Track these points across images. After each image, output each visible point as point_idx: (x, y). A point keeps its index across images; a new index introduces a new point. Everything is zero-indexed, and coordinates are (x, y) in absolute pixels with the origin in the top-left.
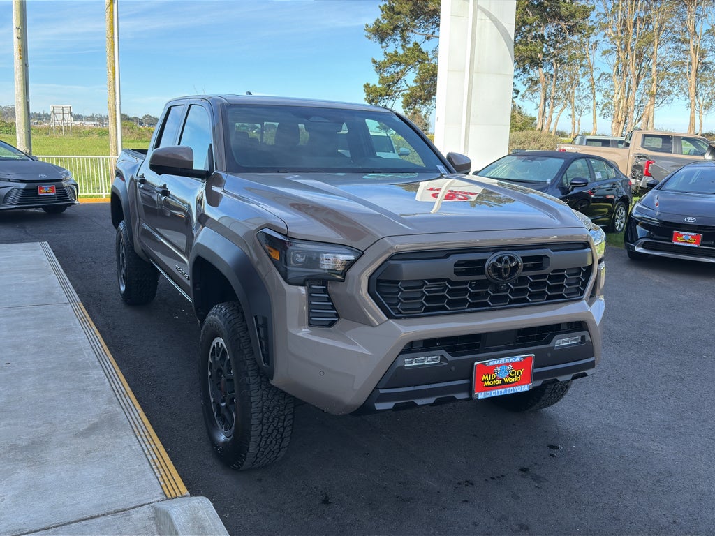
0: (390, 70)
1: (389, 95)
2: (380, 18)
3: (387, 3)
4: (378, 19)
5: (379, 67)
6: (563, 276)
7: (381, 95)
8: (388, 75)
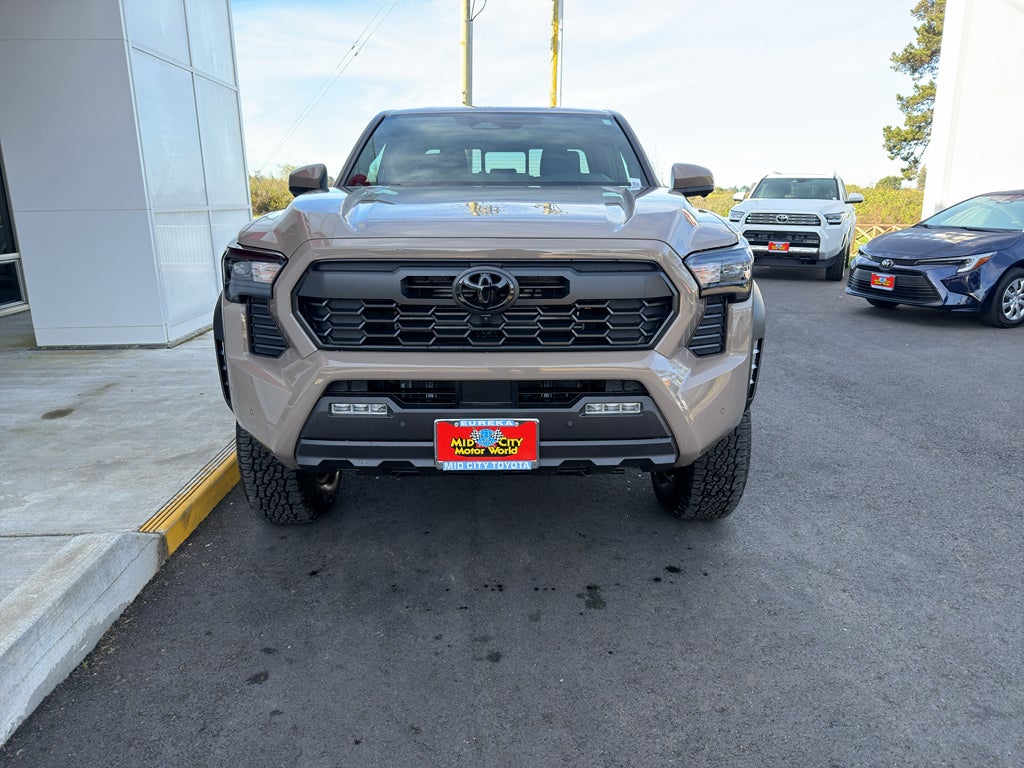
0: (922, 107)
1: (918, 139)
2: (915, 43)
3: (926, 22)
4: (911, 44)
5: (906, 104)
6: (604, 312)
7: (905, 140)
8: (919, 113)
